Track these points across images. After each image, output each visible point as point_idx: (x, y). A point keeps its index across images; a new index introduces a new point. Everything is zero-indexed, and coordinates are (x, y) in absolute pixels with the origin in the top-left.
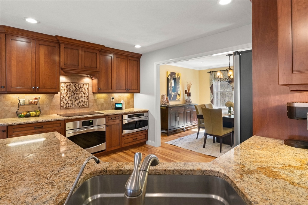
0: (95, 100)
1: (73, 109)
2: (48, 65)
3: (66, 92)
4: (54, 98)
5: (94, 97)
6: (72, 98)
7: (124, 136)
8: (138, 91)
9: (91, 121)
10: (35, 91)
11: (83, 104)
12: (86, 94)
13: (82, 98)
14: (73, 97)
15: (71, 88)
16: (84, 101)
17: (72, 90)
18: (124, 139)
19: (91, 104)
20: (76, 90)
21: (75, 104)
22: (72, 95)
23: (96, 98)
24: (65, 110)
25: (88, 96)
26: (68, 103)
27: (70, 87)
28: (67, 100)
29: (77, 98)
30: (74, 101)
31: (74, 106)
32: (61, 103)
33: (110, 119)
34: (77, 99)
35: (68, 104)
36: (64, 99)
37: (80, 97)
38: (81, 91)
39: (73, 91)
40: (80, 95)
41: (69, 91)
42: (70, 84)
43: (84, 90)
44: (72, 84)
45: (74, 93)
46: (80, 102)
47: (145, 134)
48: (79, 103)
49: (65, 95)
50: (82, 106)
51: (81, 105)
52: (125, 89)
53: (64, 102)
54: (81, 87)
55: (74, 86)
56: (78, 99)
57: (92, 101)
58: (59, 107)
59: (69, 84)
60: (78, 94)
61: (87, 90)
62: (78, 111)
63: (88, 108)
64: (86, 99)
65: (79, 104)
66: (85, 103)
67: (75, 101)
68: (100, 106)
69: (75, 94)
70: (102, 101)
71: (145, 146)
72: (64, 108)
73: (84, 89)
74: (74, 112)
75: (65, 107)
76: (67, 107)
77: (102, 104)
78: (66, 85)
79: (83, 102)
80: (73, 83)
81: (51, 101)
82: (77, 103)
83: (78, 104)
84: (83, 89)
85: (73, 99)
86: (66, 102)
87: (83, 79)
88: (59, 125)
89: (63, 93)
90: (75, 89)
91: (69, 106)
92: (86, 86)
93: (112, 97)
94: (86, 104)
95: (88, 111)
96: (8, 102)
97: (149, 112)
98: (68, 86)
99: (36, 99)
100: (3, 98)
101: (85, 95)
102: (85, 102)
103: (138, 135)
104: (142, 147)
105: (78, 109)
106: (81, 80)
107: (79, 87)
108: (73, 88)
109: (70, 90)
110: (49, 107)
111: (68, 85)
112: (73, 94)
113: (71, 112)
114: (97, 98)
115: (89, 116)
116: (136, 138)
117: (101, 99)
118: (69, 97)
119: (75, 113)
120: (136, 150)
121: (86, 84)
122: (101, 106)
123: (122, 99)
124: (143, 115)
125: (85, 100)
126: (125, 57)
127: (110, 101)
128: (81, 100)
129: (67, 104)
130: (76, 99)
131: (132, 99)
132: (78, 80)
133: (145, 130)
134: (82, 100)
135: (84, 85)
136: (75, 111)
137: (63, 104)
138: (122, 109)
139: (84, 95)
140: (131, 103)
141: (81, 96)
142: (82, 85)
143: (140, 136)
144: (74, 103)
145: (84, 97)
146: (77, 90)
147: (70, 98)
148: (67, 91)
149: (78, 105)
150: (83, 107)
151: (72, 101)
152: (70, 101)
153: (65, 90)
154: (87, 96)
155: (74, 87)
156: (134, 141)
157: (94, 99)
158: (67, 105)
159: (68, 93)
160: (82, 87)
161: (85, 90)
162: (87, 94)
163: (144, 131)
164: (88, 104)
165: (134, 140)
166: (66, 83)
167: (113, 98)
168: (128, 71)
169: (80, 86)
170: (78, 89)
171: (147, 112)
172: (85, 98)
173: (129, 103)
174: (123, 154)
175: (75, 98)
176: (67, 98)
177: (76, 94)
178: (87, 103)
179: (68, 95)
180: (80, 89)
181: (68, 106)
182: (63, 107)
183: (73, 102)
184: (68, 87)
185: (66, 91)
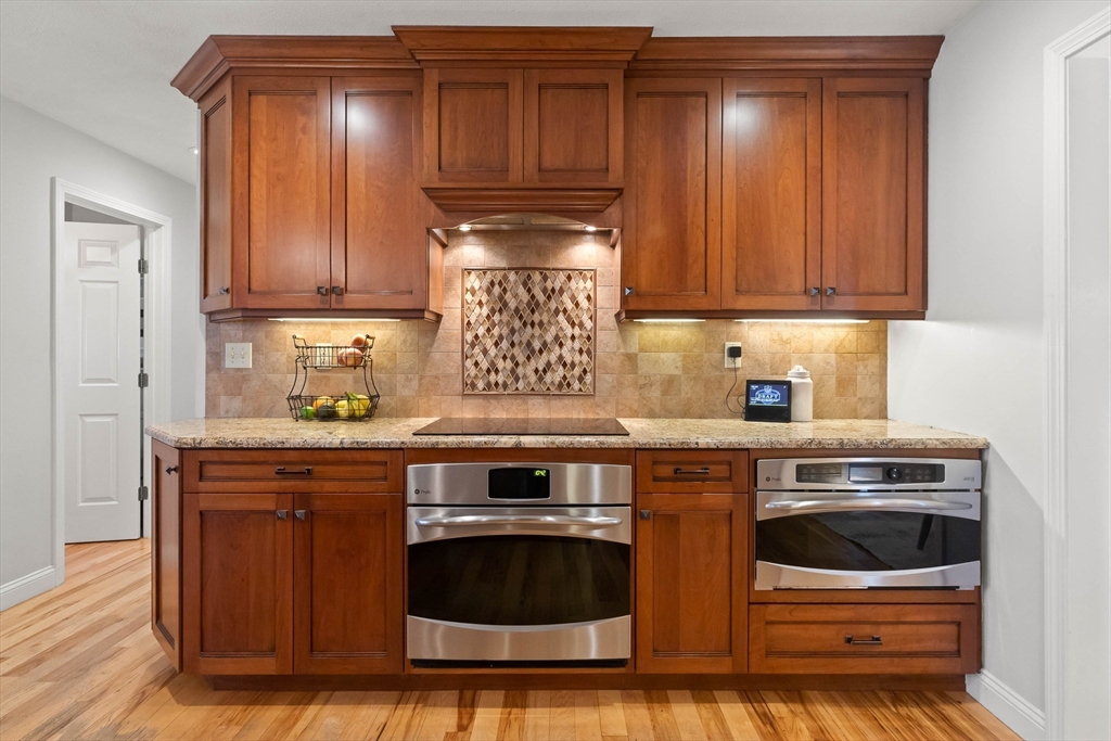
0: (631, 359)
1: (519, 401)
2: (381, 184)
3: (488, 317)
4: (435, 345)
5: (625, 341)
6: (513, 345)
7: (763, 601)
8: (905, 303)
9: (543, 473)
10: (327, 306)
11: (565, 377)
12: (581, 325)
13: (561, 345)
14: (516, 338)
15: (508, 296)
16: (569, 361)
17: (512, 304)
18: (768, 623)
19: (606, 381)
20: (534, 306)
21: (525, 376)
22: (513, 331)
23: (634, 349)
24: (481, 401)
25: (589, 338)
26: (493, 369)
27: (505, 290)
28: (493, 351)
29: (537, 345)
30: (521, 358)
31: (521, 385)
32: (463, 365)
33: (667, 471)
34: (537, 348)
35: (497, 371)
36: (477, 350)
37: (549, 338)
38: (557, 312)
39: (517, 310)
40: (553, 330)
41: (500, 311)
42: (505, 277)
43: (570, 306)
44: (512, 276)
45: (521, 318)
46: (549, 364)
47: (959, 624)
48: (545, 371)
49: (481, 331)
50: (560, 386)
51: (558, 379)
52: (806, 292)
53: (476, 364)
54: (557, 288)
55: (525, 284)
56: (541, 352)
57: (615, 363)
58: (458, 386)
59: (499, 276)
60: (541, 324)
61: (584, 303)
62: (539, 411)
63: (590, 401)
64: (581, 351)
65: (548, 378)
66: (577, 371)
67: (528, 358)
68: (655, 393)
69: (525, 324)
70: (670, 363)
71: (949, 710)
72: (476, 392)
73: (573, 298)
74: (521, 416)
75: (481, 385)
76: (489, 385)
77: (670, 383)
78: (486, 283)
79: (565, 365)
80: (516, 270)
81: (424, 354)
82: (536, 371)
83: (540, 374)
84: (566, 298)
85: (516, 351)
86: (485, 365)
87: (567, 247)
88: (378, 471)
89: (472, 322)
90: (525, 301)
91: (500, 382)
92: (581, 283)
93: (729, 344)
94: (581, 379)
95: (591, 416)
96: (279, 353)
97: (989, 457)
98: (497, 287)
99: (357, 343)
100: (266, 337)
101: (577, 331)
102: (573, 365)
103: (888, 613)
104: (916, 712)
105: (539, 400)
106: (555, 254)
107: (544, 290)
108: (518, 296)
109: (505, 304)
110: (415, 384)
111: (496, 282)
112: (517, 324)
113: (507, 411)
114: (642, 350)
115: (528, 441)
116: (867, 630)
117: (663, 355)
118: (501, 337)
119: (526, 421)
120: (862, 724)
121: (581, 272)
122: (665, 393)
123: (795, 357)
124: (936, 473)
125: (577, 358)
126: (801, 85)
127: (716, 367)
128: (553, 358)
129: (488, 371)
130: (533, 351)
131: (873, 363)
132: (542, 253)
133: (953, 588)
134: (561, 358)
135: (569, 278)
136: (527, 411)
137: (472, 374)
138: (787, 419)
139: (569, 331)
140: (865, 387)
141: (557, 337)
142: (562, 276)
143: (902, 629)
144: (520, 371)
145: (570, 342)
146: (537, 304)
147: (505, 344)
148: (493, 311)
149: (541, 379)
150: (564, 391)
151: (513, 358)
152: (505, 358)
153: (480, 303)
154: (585, 335)
155: (521, 291)
156: (848, 648)
157: (622, 350)
158: (492, 377)
159: (496, 318)
160: (561, 291)
161: (577, 305)
162: (589, 324)
163: (948, 597)
164: (588, 378)
165: (849, 641)
166: (485, 271)
167: (735, 352)
168: (829, 172)
169: (549, 285)
170: (541, 298)
171: (978, 453)
172: (577, 345)
173: (845, 383)
174: (749, 724)
175: (529, 344)
176: (489, 343)
177: (533, 325)
178: (585, 371)
179: (496, 331)
180: (549, 298)
181: (497, 384)
182: (474, 386)
183: (517, 364)
184: (497, 290)
185: (485, 311)
